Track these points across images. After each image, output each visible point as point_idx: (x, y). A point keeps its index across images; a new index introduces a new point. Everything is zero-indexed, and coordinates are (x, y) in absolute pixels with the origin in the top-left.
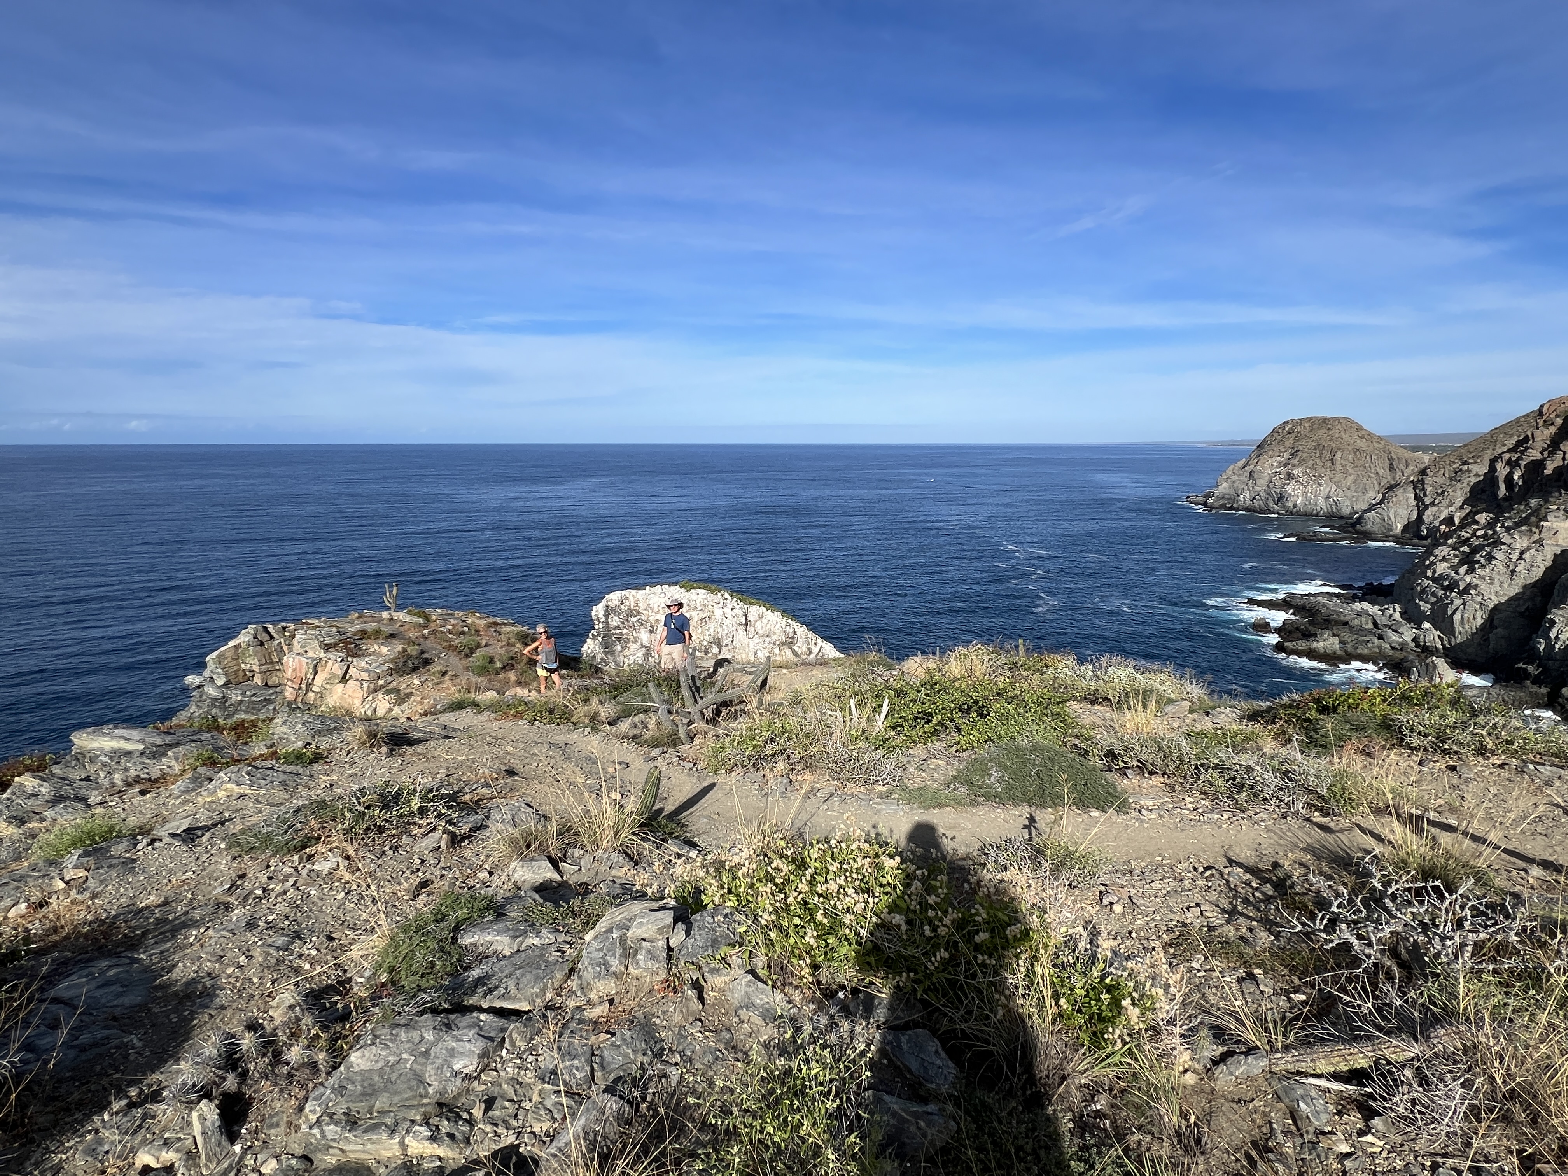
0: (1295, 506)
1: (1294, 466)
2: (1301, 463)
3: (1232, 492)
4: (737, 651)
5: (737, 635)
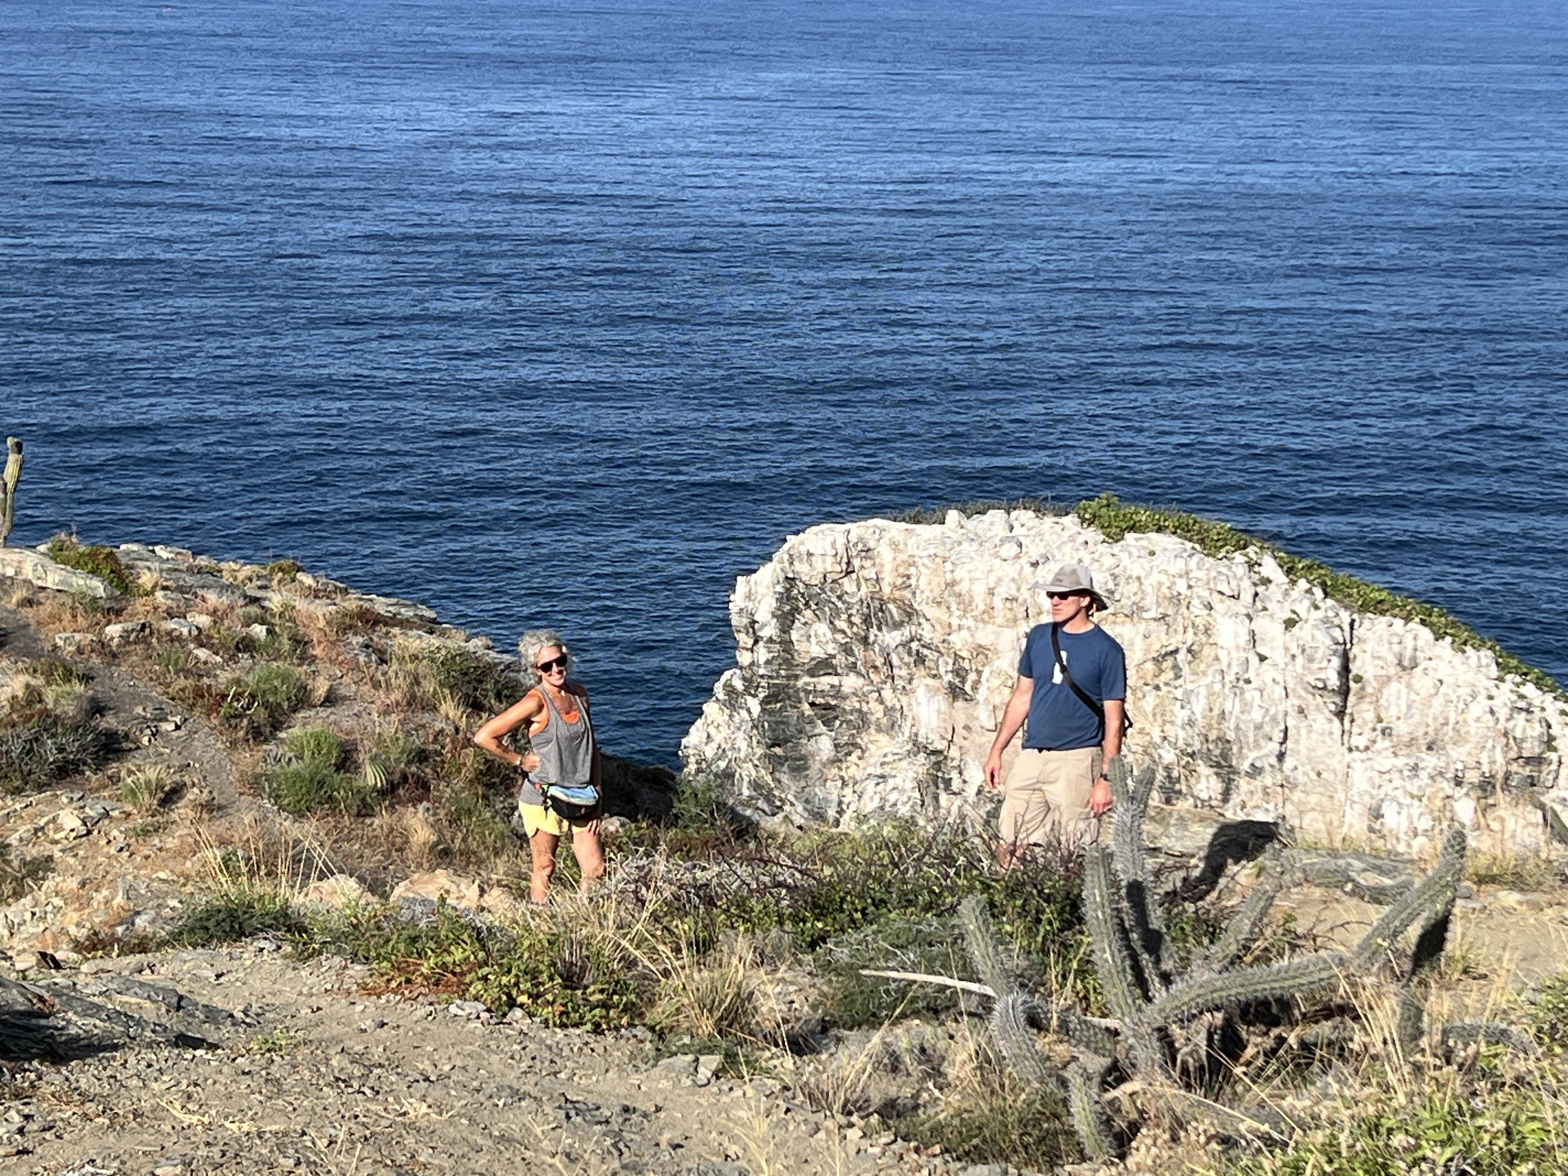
4: (1297, 796)
5: (1304, 732)
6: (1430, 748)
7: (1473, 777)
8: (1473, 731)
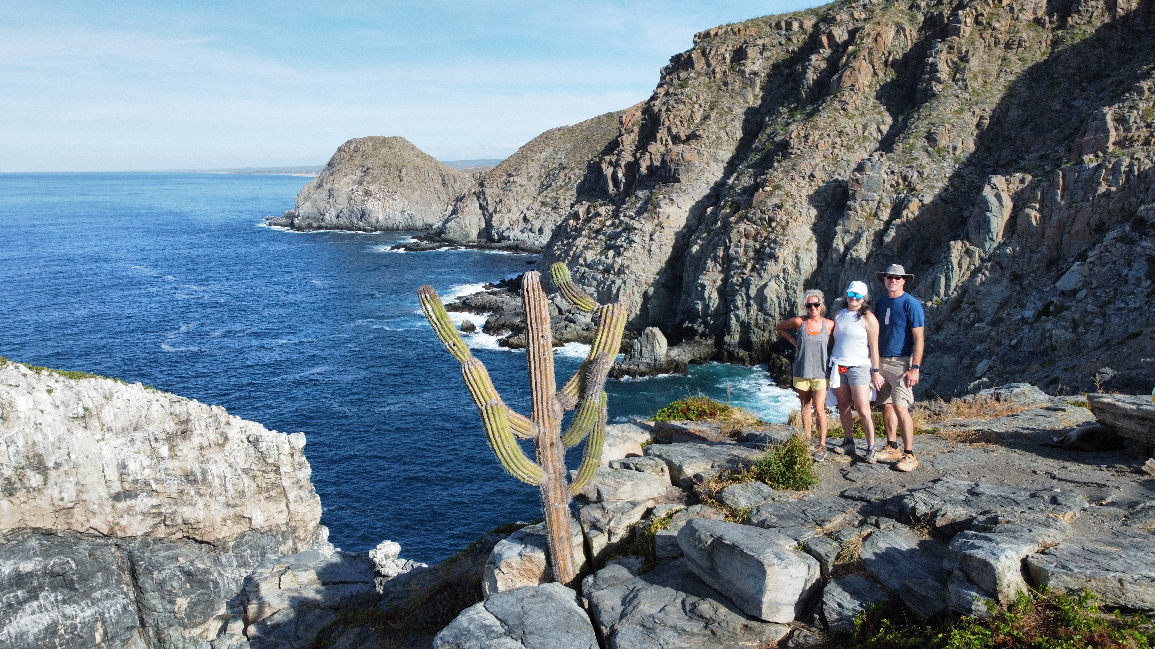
0: (377, 221)
1: (368, 183)
2: (375, 179)
3: (315, 211)
4: (82, 470)
5: (74, 440)
6: (135, 430)
7: (163, 436)
8: (156, 416)
